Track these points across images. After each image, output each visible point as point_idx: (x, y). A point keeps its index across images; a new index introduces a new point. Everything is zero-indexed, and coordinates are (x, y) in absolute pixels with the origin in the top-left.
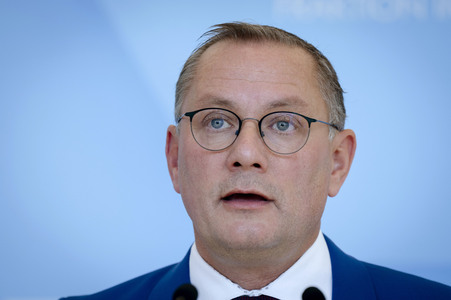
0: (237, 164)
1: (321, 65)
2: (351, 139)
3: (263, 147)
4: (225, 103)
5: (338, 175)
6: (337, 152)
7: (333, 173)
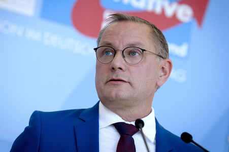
0: (113, 69)
1: (154, 32)
2: (170, 63)
3: (124, 62)
4: (110, 44)
5: (163, 78)
6: (163, 68)
7: (161, 77)
